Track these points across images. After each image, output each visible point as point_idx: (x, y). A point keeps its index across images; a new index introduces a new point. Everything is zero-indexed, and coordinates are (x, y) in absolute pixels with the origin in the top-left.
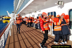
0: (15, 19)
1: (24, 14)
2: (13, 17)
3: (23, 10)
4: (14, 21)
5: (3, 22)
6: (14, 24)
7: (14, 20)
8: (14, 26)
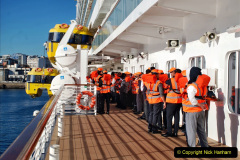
0: (84, 81)
1: (140, 50)
2: (70, 66)
3: (132, 26)
4: (78, 90)
5: (28, 92)
6: (78, 109)
7: (77, 83)
8: (75, 121)
